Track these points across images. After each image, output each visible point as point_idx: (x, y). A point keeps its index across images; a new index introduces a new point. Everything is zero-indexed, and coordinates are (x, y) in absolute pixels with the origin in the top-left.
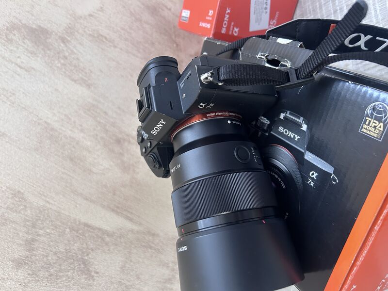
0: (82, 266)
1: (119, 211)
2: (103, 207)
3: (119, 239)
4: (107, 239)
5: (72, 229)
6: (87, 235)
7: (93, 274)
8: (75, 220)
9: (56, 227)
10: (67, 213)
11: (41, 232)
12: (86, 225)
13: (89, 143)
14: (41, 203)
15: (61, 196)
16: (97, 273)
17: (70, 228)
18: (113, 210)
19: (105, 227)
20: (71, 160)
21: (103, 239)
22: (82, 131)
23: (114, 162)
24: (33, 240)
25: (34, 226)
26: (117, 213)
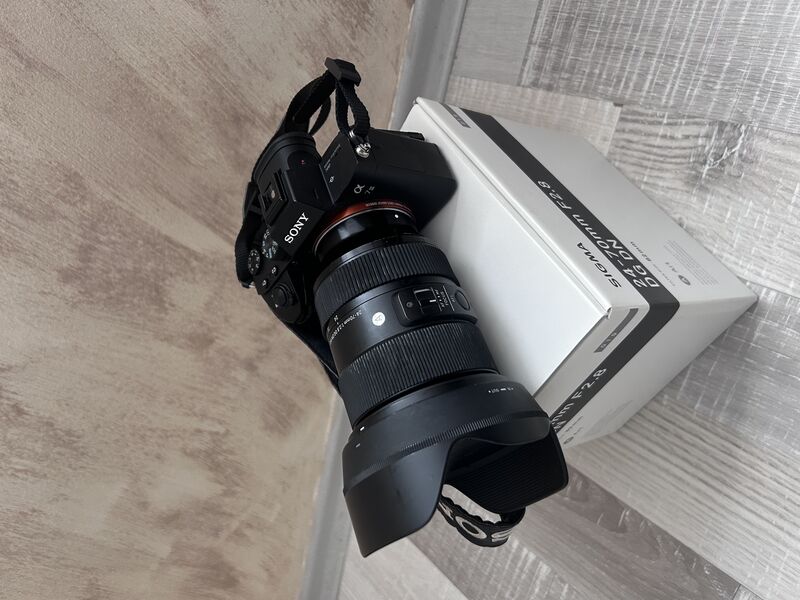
0: (154, 293)
1: (217, 227)
2: (197, 217)
3: (210, 267)
4: (195, 263)
5: (147, 241)
6: (167, 253)
7: (167, 305)
8: (153, 229)
9: (125, 235)
10: (143, 218)
11: (103, 238)
12: (168, 239)
13: (191, 115)
14: (108, 197)
15: (138, 192)
16: (173, 306)
17: (144, 240)
18: (209, 225)
19: (194, 247)
20: (161, 137)
21: (187, 262)
22: (184, 91)
23: (223, 152)
24: (90, 247)
25: (93, 227)
26: (215, 230)
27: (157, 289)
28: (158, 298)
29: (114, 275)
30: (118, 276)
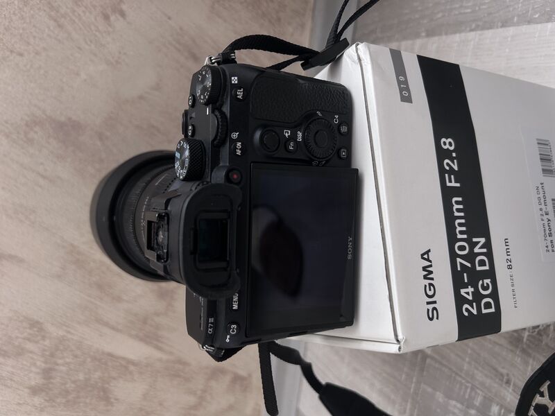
1: (148, 340)
2: (131, 336)
3: (145, 368)
5: (94, 358)
6: (110, 364)
7: (112, 400)
8: (98, 349)
9: (76, 357)
10: (89, 343)
12: (110, 355)
15: (85, 326)
16: (117, 399)
17: (91, 358)
18: (142, 340)
19: (132, 357)
21: (126, 368)
26: (146, 343)
27: (105, 390)
28: (105, 396)
29: (70, 386)
30: (73, 385)
